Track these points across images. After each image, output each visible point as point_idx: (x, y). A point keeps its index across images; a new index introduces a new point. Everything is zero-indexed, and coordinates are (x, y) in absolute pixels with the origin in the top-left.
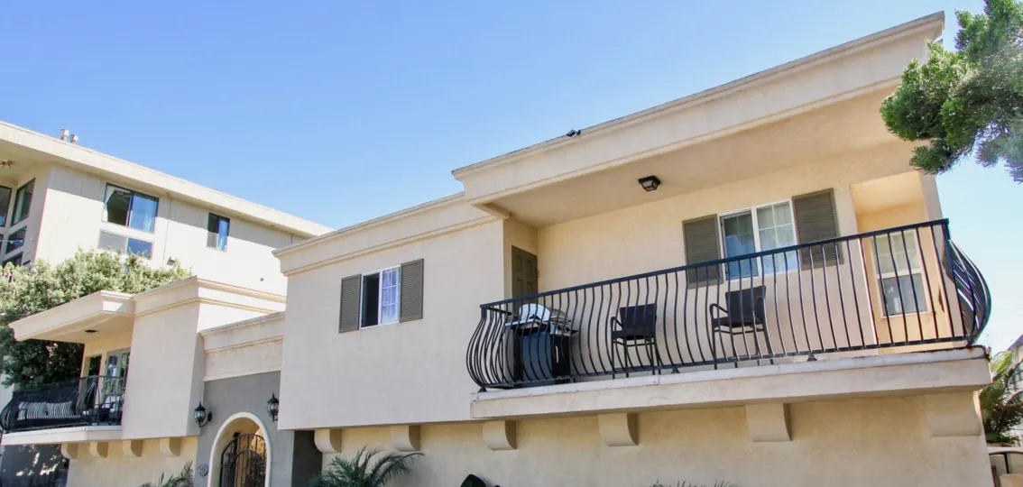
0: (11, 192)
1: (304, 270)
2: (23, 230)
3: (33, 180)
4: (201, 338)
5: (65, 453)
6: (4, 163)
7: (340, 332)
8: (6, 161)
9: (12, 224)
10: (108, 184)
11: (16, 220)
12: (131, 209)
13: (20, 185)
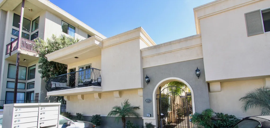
0: (30, 22)
1: (206, 17)
2: (37, 32)
3: (39, 17)
4: (141, 51)
5: (65, 98)
6: (29, 10)
7: (248, 36)
8: (30, 9)
9: (32, 31)
10: (62, 20)
11: (33, 30)
12: (68, 29)
13: (33, 20)
